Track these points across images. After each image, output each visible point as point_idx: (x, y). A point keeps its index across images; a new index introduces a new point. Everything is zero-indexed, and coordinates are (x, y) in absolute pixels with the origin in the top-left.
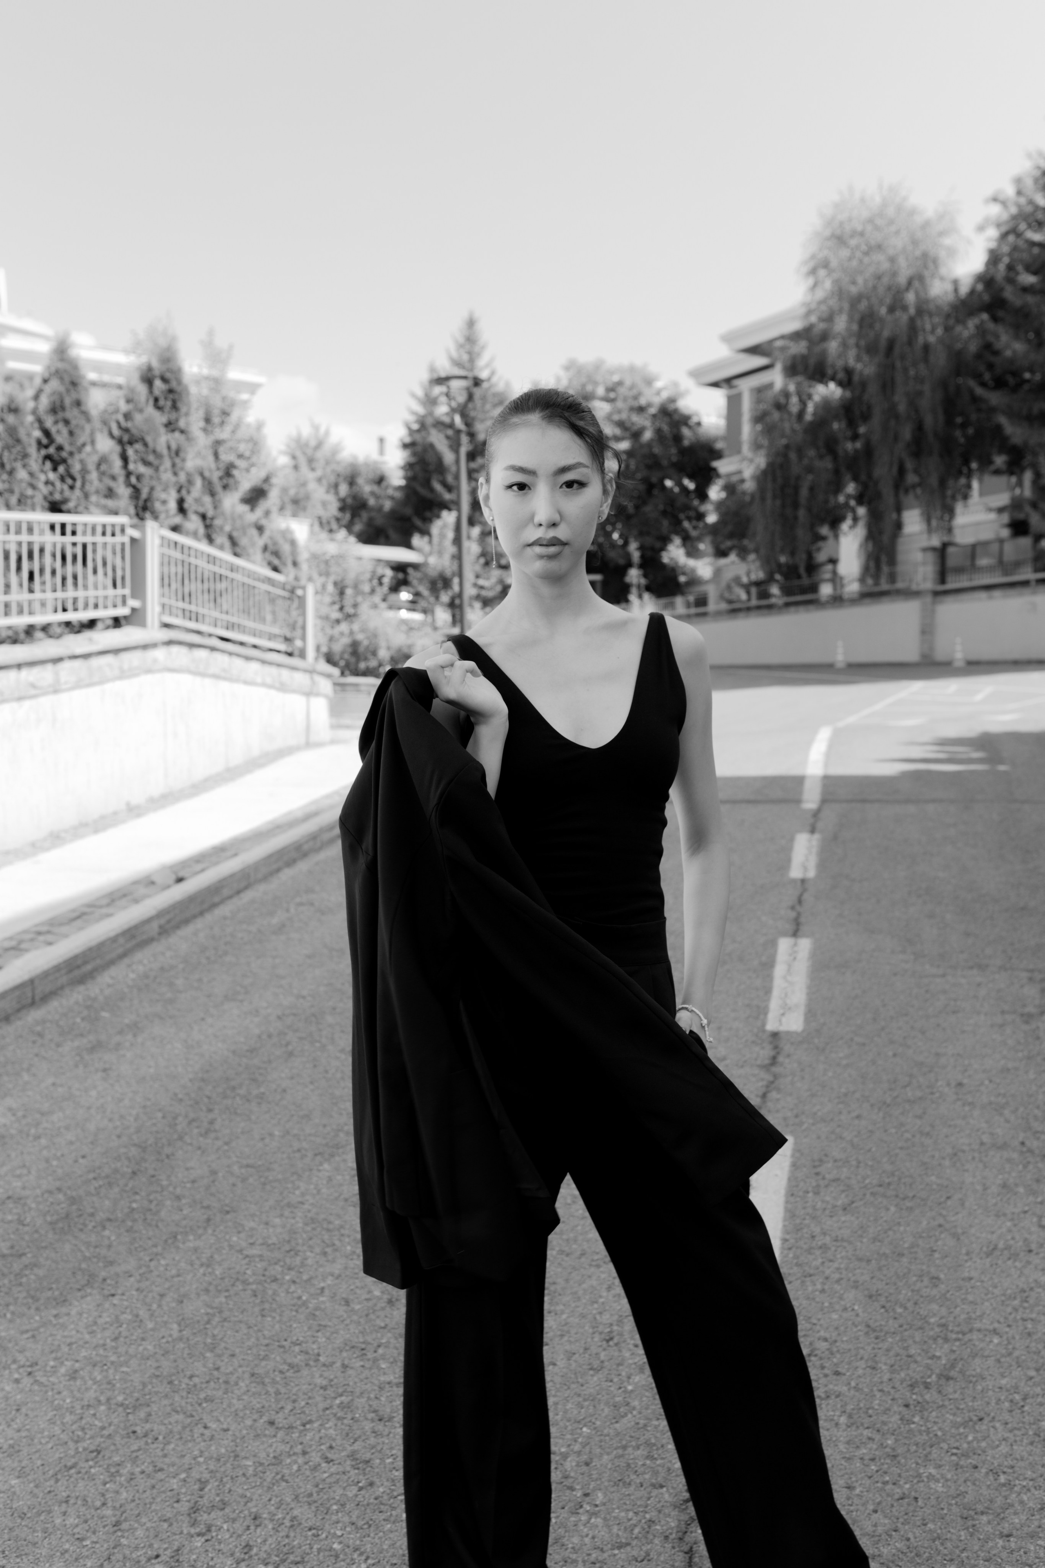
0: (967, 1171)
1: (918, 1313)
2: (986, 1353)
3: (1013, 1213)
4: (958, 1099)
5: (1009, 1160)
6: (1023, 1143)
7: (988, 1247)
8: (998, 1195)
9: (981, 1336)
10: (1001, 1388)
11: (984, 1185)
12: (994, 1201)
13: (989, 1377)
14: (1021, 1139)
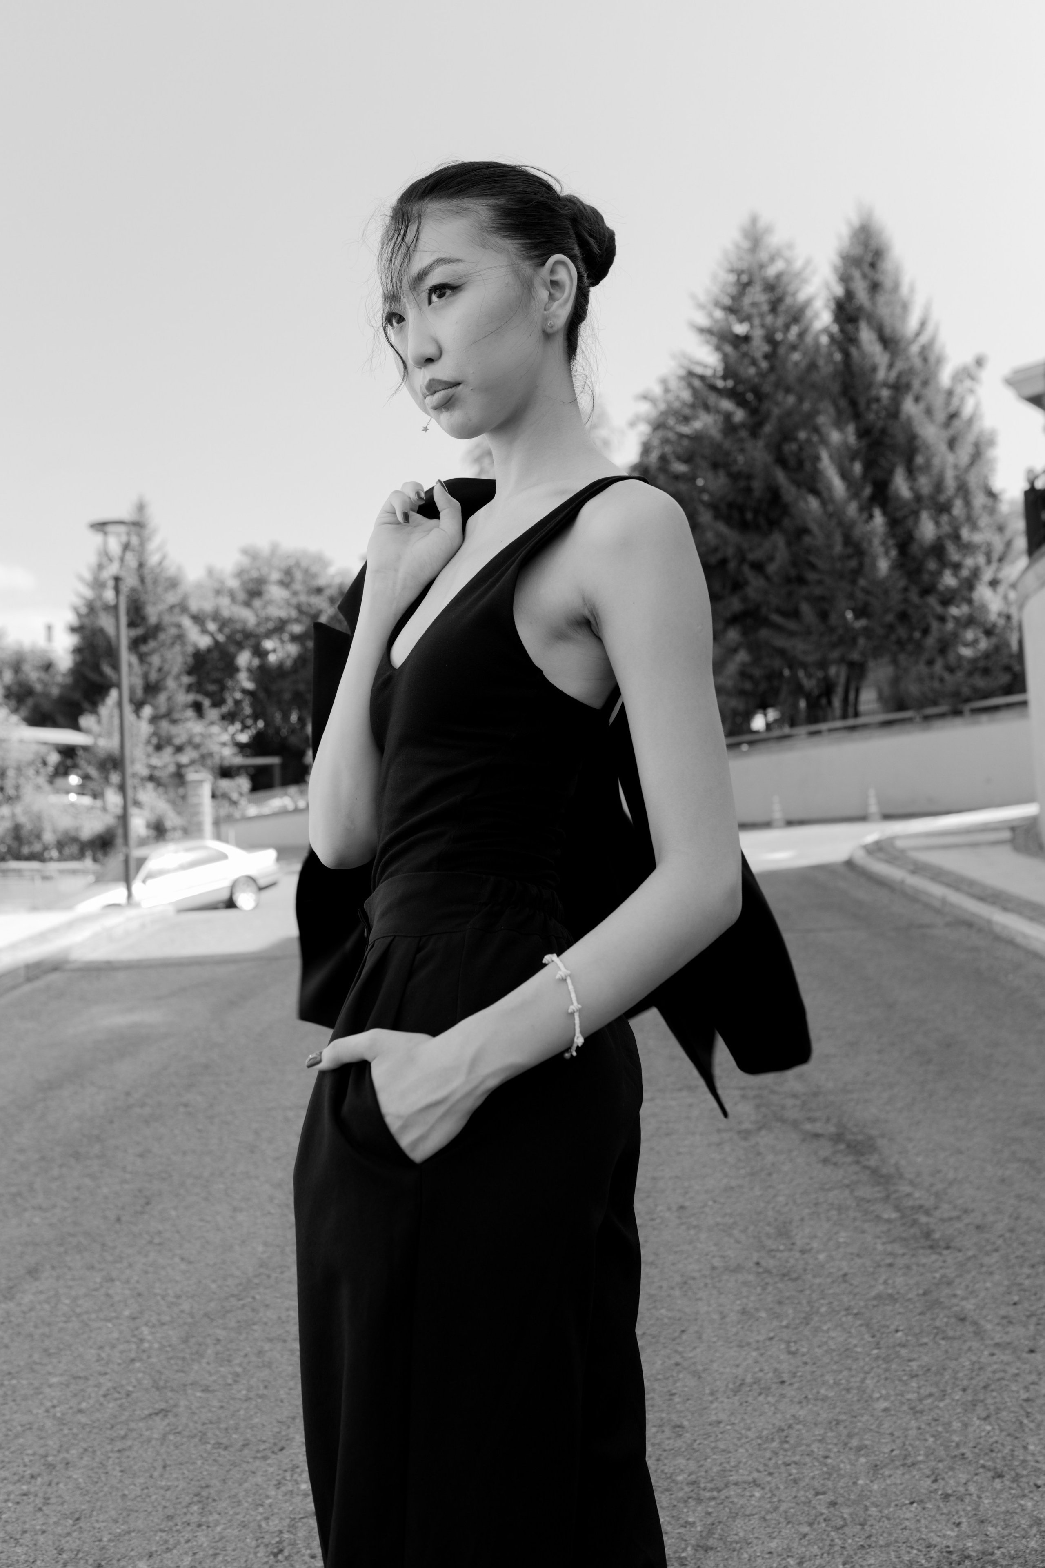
0: (700, 1299)
1: (662, 1471)
2: (748, 1512)
3: (758, 1342)
4: (682, 1224)
5: (745, 1283)
6: (758, 1264)
7: (734, 1383)
8: (739, 1323)
9: (739, 1491)
10: (770, 1553)
11: (721, 1313)
12: (734, 1330)
13: (755, 1541)
14: (755, 1259)
